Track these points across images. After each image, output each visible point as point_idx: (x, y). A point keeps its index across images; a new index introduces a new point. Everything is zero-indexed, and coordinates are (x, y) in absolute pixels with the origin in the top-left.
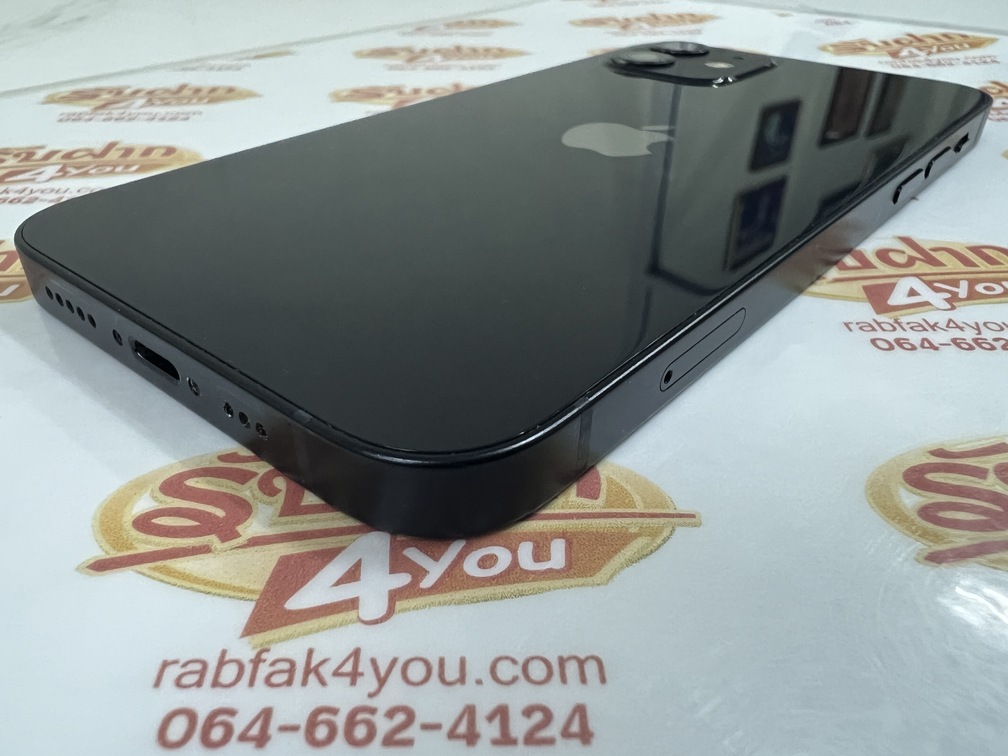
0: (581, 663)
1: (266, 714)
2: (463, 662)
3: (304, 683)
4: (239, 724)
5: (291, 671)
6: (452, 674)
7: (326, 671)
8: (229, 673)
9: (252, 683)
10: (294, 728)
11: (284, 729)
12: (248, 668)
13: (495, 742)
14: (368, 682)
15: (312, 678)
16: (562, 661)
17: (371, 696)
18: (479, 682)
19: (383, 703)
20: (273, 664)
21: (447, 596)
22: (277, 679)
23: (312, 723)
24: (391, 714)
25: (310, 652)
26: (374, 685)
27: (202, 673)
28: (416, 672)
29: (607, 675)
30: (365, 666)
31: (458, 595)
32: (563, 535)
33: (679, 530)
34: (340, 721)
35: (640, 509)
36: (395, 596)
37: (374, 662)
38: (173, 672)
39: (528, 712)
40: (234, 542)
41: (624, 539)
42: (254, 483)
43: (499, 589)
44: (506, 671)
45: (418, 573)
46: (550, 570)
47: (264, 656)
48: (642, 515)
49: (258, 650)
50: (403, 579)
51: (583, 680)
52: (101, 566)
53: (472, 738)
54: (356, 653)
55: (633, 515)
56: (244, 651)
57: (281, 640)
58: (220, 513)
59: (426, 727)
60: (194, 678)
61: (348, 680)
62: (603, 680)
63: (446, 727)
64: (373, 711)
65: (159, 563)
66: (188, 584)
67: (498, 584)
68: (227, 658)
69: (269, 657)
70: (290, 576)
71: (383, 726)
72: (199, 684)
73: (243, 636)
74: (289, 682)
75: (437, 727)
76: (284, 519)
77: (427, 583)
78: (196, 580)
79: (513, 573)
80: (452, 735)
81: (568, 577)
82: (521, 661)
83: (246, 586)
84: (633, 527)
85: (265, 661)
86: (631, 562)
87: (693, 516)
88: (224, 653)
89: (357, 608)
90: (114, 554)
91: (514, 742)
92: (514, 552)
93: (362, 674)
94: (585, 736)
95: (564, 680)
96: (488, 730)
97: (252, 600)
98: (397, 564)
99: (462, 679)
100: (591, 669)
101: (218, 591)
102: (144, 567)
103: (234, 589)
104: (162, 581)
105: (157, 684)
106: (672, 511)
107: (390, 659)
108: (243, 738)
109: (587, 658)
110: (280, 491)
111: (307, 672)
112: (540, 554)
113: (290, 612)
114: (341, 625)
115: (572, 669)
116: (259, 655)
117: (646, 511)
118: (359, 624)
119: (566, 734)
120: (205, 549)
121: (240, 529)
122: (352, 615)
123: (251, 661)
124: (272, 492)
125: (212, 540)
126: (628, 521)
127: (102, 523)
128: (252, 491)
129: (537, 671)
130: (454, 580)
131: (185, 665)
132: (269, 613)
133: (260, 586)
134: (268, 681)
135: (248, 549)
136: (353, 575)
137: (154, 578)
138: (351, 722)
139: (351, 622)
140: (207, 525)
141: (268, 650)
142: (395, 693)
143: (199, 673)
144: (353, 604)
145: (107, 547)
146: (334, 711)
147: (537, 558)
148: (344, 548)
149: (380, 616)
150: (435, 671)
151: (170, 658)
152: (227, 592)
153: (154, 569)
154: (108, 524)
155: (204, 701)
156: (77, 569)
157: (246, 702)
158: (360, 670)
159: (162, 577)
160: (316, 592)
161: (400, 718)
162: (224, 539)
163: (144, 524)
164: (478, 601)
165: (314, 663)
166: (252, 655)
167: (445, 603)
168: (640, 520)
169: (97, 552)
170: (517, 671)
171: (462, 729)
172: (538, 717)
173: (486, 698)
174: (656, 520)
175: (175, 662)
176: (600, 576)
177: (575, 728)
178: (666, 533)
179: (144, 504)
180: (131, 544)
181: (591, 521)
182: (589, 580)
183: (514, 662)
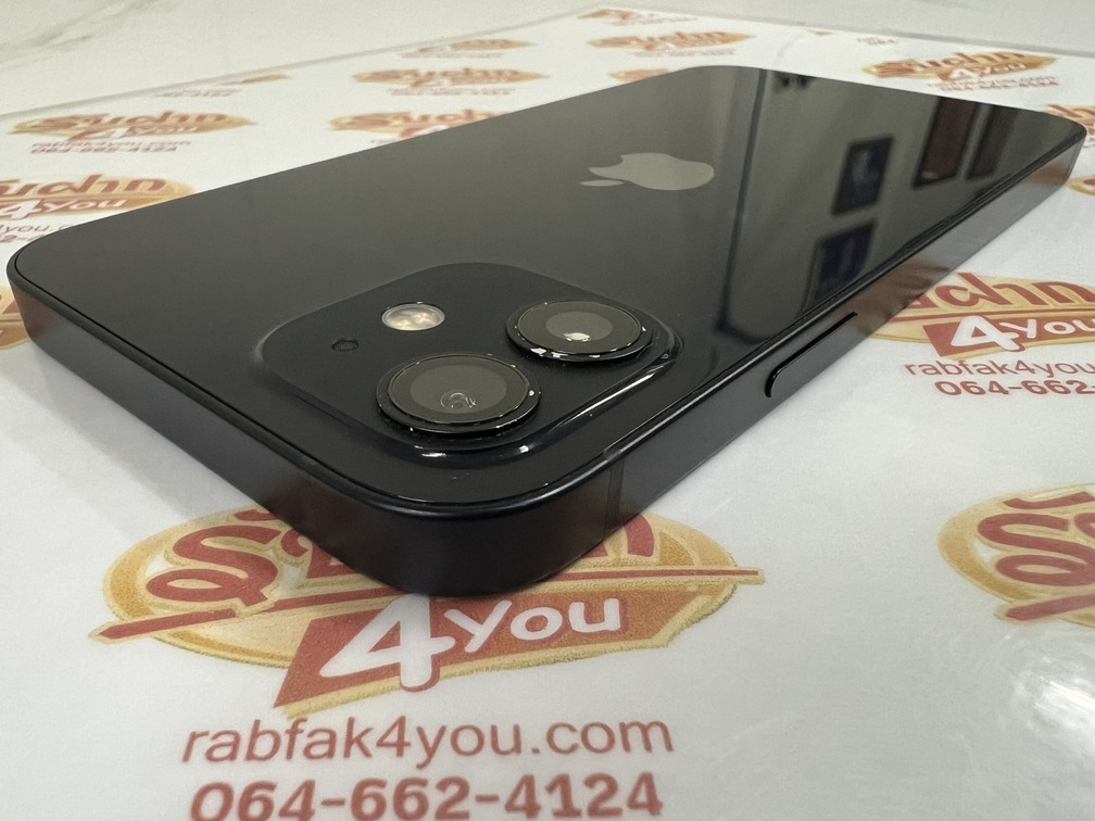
0: (645, 730)
1: (308, 788)
2: (517, 730)
3: (347, 754)
4: (279, 798)
5: (332, 742)
6: (506, 742)
7: (370, 741)
8: (264, 746)
9: (289, 755)
10: (339, 803)
11: (328, 803)
12: (285, 740)
13: (557, 814)
14: (416, 753)
15: (355, 749)
16: (624, 728)
17: (421, 767)
18: (536, 751)
19: (434, 774)
20: (311, 735)
21: (496, 661)
22: (317, 751)
23: (358, 797)
24: (443, 785)
25: (351, 722)
26: (423, 756)
27: (235, 745)
28: (467, 741)
29: (674, 742)
30: (411, 736)
31: (507, 659)
32: (615, 594)
33: (740, 587)
34: (388, 794)
35: (697, 566)
36: (439, 661)
37: (420, 731)
38: (203, 745)
39: (591, 782)
40: (259, 606)
41: (683, 598)
42: (276, 542)
43: (551, 653)
44: (564, 739)
45: (463, 637)
46: (604, 633)
47: (301, 726)
48: (700, 573)
49: (295, 719)
50: (446, 643)
51: (648, 747)
52: (115, 633)
53: (532, 809)
54: (401, 722)
55: (690, 573)
56: (279, 721)
57: (317, 710)
58: (242, 575)
59: (481, 799)
60: (226, 751)
61: (394, 750)
62: (669, 747)
63: (504, 798)
64: (423, 783)
65: (180, 629)
66: (213, 652)
67: (549, 646)
68: (261, 729)
69: (307, 727)
70: (323, 641)
71: (436, 799)
72: (232, 757)
73: (276, 705)
74: (330, 754)
75: (492, 799)
76: (312, 581)
77: (472, 647)
78: (222, 647)
79: (566, 636)
80: (510, 807)
81: (625, 639)
82: (579, 728)
83: (276, 652)
84: (691, 584)
85: (302, 731)
86: (692, 622)
87: (755, 573)
88: (257, 723)
89: (399, 674)
90: (129, 620)
91: (577, 813)
92: (565, 613)
93: (408, 744)
94: (653, 806)
95: (627, 747)
96: (549, 802)
97: (283, 667)
98: (439, 628)
99: (517, 748)
100: (655, 735)
101: (247, 658)
102: (164, 634)
103: (264, 655)
104: (184, 648)
105: (186, 757)
106: (732, 568)
107: (438, 728)
108: (284, 813)
109: (651, 724)
110: (306, 550)
111: (349, 742)
112: (593, 614)
113: (326, 679)
114: (382, 693)
115: (635, 736)
116: (295, 725)
117: (704, 568)
118: (402, 691)
119: (633, 804)
120: (228, 614)
121: (265, 591)
122: (394, 681)
123: (287, 731)
124: (298, 552)
125: (236, 603)
126: (685, 578)
127: (113, 587)
128: (275, 551)
129: (598, 738)
130: (501, 643)
131: (216, 737)
132: (303, 682)
133: (291, 653)
134: (307, 752)
135: (275, 614)
136: (391, 640)
137: (174, 645)
138: (400, 796)
139: (393, 689)
140: (229, 588)
141: (304, 720)
142: (446, 763)
143: (232, 746)
144: (394, 670)
145: (121, 612)
146: (381, 784)
147: (589, 619)
148: (380, 610)
149: (423, 683)
150: (487, 740)
151: (199, 730)
152: (256, 659)
153: (174, 635)
154: (120, 586)
155: (240, 775)
156: (90, 636)
157: (286, 775)
158: (407, 738)
159: (183, 644)
160: (353, 657)
161: (453, 790)
162: (248, 603)
163: (159, 586)
164: (529, 666)
165: (356, 733)
166: (288, 725)
167: (493, 668)
168: (699, 578)
169: (111, 619)
170: (576, 738)
171: (521, 800)
172: (601, 787)
173: (545, 768)
174: (715, 578)
175: (205, 734)
176: (658, 639)
177: (642, 797)
178: (727, 591)
179: (158, 566)
180: (147, 609)
181: (645, 579)
182: (648, 642)
183: (572, 729)
